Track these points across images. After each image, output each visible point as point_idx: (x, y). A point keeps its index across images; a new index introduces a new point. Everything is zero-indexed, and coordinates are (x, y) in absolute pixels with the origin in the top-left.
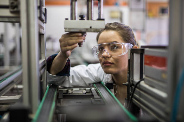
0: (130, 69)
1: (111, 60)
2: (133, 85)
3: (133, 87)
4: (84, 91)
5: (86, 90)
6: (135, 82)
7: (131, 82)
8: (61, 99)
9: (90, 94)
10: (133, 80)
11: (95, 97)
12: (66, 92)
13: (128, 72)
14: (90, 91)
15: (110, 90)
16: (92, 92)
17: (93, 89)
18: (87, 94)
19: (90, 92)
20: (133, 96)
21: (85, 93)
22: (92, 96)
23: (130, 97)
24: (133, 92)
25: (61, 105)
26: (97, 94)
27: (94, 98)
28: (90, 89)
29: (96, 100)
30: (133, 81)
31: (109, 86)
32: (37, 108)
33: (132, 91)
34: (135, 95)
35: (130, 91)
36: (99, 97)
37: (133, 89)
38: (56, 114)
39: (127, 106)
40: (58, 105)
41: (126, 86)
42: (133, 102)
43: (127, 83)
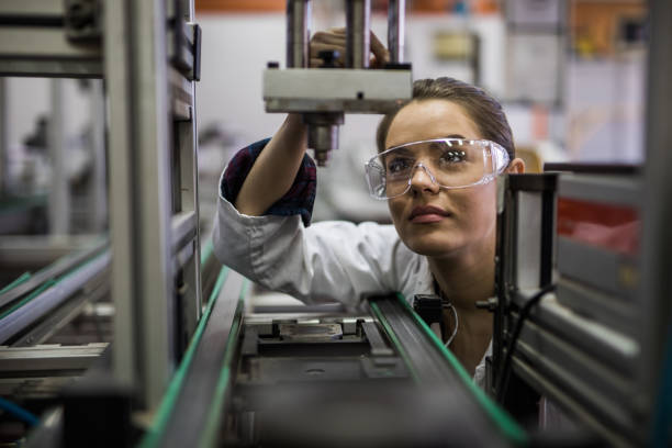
0: (506, 253)
1: (441, 202)
2: (514, 307)
3: (516, 316)
4: (338, 331)
5: (342, 325)
6: (521, 297)
7: (508, 297)
8: (253, 356)
9: (359, 340)
10: (516, 289)
11: (375, 351)
12: (270, 332)
13: (497, 259)
14: (357, 330)
15: (429, 325)
16: (364, 334)
17: (369, 320)
18: (347, 340)
19: (357, 334)
20: (513, 349)
21: (341, 337)
22: (365, 347)
23: (505, 350)
24: (517, 335)
25: (250, 378)
26: (382, 342)
27: (370, 355)
28: (359, 323)
29: (379, 361)
30: (515, 293)
31: (429, 310)
32: (164, 390)
33: (509, 330)
34: (521, 346)
35: (505, 331)
36: (389, 352)
37: (515, 322)
38: (232, 413)
39: (494, 385)
40: (242, 378)
41: (491, 311)
42: (516, 370)
43: (493, 300)
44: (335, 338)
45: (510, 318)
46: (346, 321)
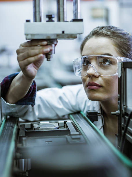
0: (122, 92)
1: (99, 81)
2: (126, 114)
3: (127, 117)
4: (57, 125)
5: (58, 123)
6: (129, 110)
7: (123, 110)
8: (23, 137)
9: (65, 129)
10: (127, 107)
11: (72, 133)
12: (30, 127)
13: (119, 95)
14: (64, 125)
15: (93, 122)
16: (67, 127)
17: (69, 121)
18: (60, 129)
19: (64, 127)
20: (126, 130)
21: (58, 128)
22: (68, 132)
23: (123, 131)
24: (127, 125)
25: (23, 145)
26: (74, 129)
27: (70, 135)
28: (65, 123)
29: (73, 137)
30: (126, 109)
31: (92, 117)
33: (124, 123)
34: (129, 129)
35: (123, 124)
36: (78, 133)
37: (127, 120)
38: (16, 159)
39: (119, 145)
40: (19, 145)
41: (117, 116)
42: (128, 139)
43: (118, 112)
44: (56, 128)
45: (125, 118)
46: (60, 122)
